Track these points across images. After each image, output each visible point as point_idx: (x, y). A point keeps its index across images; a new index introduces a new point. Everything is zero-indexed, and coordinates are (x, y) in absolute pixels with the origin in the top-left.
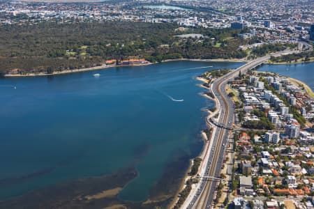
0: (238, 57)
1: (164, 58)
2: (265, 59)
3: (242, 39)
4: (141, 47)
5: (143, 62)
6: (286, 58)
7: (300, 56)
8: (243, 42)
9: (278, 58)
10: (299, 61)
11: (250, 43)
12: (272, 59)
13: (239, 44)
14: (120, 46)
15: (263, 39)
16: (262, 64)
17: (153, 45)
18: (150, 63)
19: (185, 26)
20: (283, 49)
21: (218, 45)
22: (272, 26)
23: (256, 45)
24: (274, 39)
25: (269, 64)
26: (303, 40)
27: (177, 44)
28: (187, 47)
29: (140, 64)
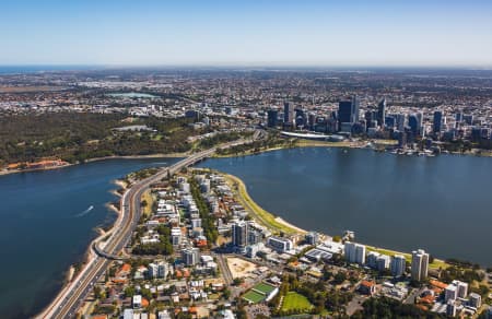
0: (181, 151)
1: (88, 157)
2: (210, 152)
3: (192, 129)
4: (62, 145)
5: (59, 164)
6: (235, 150)
7: (251, 146)
8: (193, 132)
9: (225, 150)
10: (248, 152)
11: (201, 134)
12: (219, 151)
13: (188, 135)
14: (37, 144)
15: (217, 128)
16: (205, 159)
17: (79, 141)
18: (68, 164)
19: (135, 116)
20: (237, 138)
21: (158, 138)
22: (234, 112)
23: (208, 135)
24: (229, 127)
25: (213, 158)
26: (262, 127)
27: (110, 138)
28: (121, 142)
29: (54, 167)
